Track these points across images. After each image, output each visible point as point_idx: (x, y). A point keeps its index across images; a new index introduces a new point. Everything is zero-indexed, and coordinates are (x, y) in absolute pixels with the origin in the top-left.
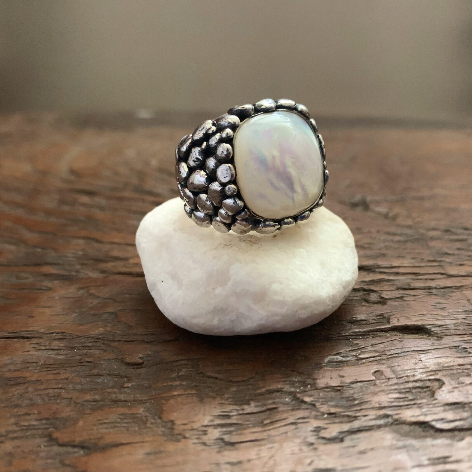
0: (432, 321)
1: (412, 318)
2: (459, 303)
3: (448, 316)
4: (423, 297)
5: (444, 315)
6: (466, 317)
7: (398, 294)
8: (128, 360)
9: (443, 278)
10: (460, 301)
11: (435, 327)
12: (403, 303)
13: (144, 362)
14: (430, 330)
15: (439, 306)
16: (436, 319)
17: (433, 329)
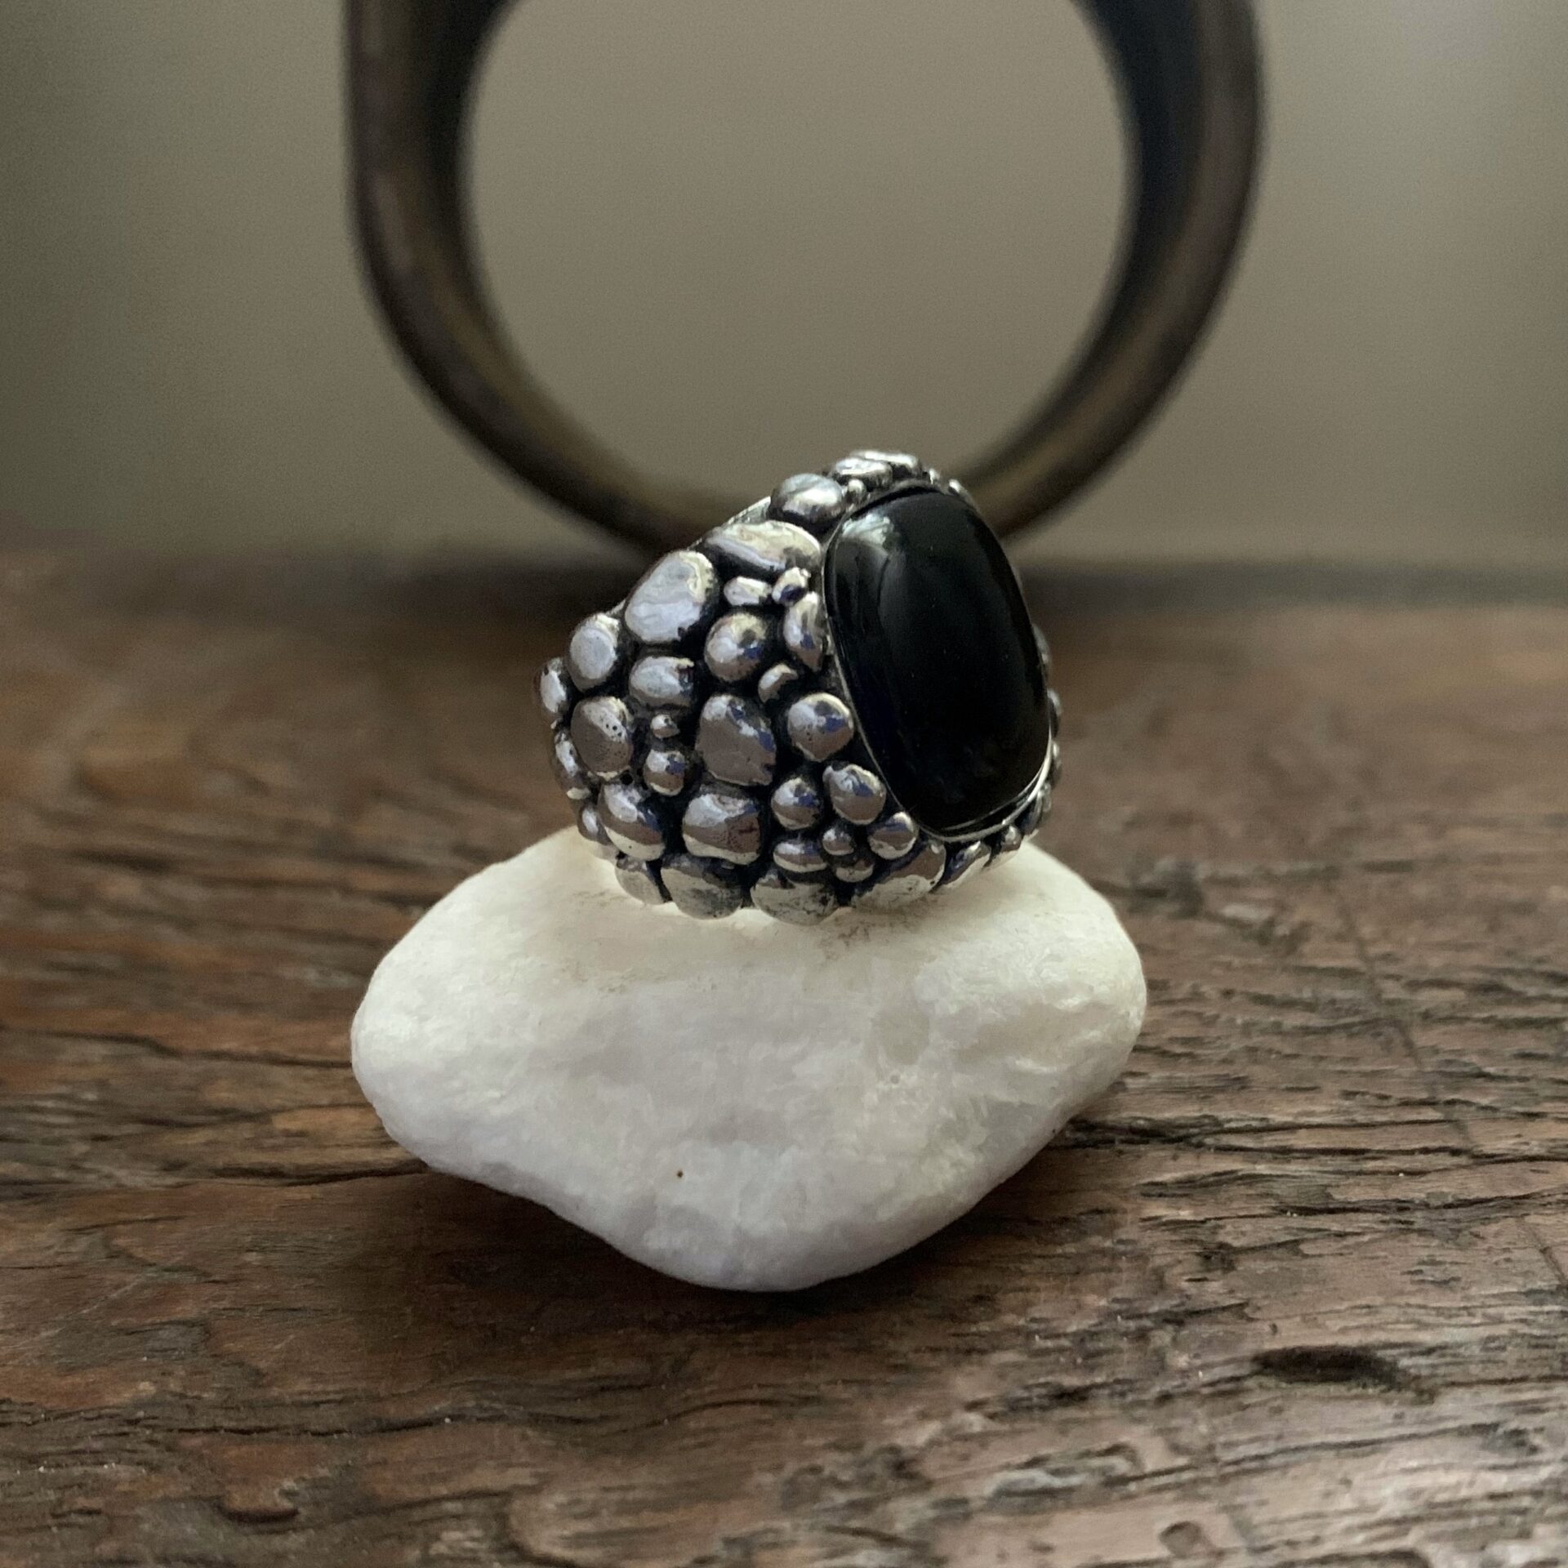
0: (1400, 1330)
1: (1328, 1323)
2: (1508, 1260)
3: (1465, 1312)
4: (1371, 1241)
5: (1449, 1309)
6: (1531, 1313)
7: (1278, 1229)
8: (239, 1500)
9: (1459, 1167)
10: (1516, 1254)
11: (1412, 1354)
12: (1294, 1264)
13: (301, 1509)
14: (1393, 1365)
15: (1432, 1274)
16: (1419, 1322)
17: (1405, 1362)
